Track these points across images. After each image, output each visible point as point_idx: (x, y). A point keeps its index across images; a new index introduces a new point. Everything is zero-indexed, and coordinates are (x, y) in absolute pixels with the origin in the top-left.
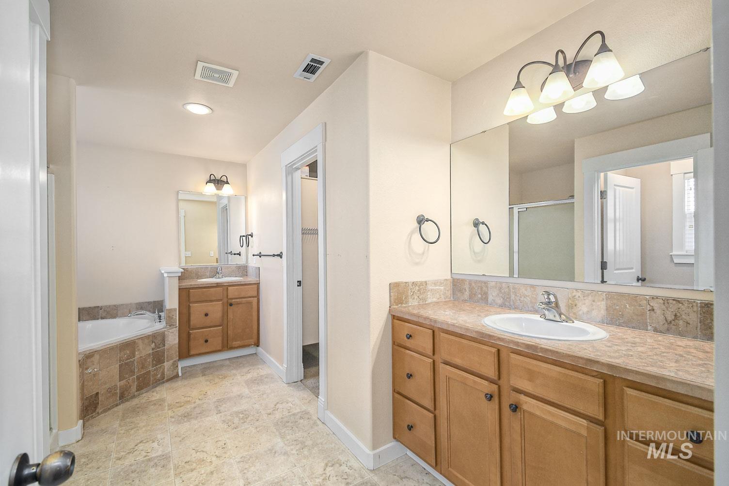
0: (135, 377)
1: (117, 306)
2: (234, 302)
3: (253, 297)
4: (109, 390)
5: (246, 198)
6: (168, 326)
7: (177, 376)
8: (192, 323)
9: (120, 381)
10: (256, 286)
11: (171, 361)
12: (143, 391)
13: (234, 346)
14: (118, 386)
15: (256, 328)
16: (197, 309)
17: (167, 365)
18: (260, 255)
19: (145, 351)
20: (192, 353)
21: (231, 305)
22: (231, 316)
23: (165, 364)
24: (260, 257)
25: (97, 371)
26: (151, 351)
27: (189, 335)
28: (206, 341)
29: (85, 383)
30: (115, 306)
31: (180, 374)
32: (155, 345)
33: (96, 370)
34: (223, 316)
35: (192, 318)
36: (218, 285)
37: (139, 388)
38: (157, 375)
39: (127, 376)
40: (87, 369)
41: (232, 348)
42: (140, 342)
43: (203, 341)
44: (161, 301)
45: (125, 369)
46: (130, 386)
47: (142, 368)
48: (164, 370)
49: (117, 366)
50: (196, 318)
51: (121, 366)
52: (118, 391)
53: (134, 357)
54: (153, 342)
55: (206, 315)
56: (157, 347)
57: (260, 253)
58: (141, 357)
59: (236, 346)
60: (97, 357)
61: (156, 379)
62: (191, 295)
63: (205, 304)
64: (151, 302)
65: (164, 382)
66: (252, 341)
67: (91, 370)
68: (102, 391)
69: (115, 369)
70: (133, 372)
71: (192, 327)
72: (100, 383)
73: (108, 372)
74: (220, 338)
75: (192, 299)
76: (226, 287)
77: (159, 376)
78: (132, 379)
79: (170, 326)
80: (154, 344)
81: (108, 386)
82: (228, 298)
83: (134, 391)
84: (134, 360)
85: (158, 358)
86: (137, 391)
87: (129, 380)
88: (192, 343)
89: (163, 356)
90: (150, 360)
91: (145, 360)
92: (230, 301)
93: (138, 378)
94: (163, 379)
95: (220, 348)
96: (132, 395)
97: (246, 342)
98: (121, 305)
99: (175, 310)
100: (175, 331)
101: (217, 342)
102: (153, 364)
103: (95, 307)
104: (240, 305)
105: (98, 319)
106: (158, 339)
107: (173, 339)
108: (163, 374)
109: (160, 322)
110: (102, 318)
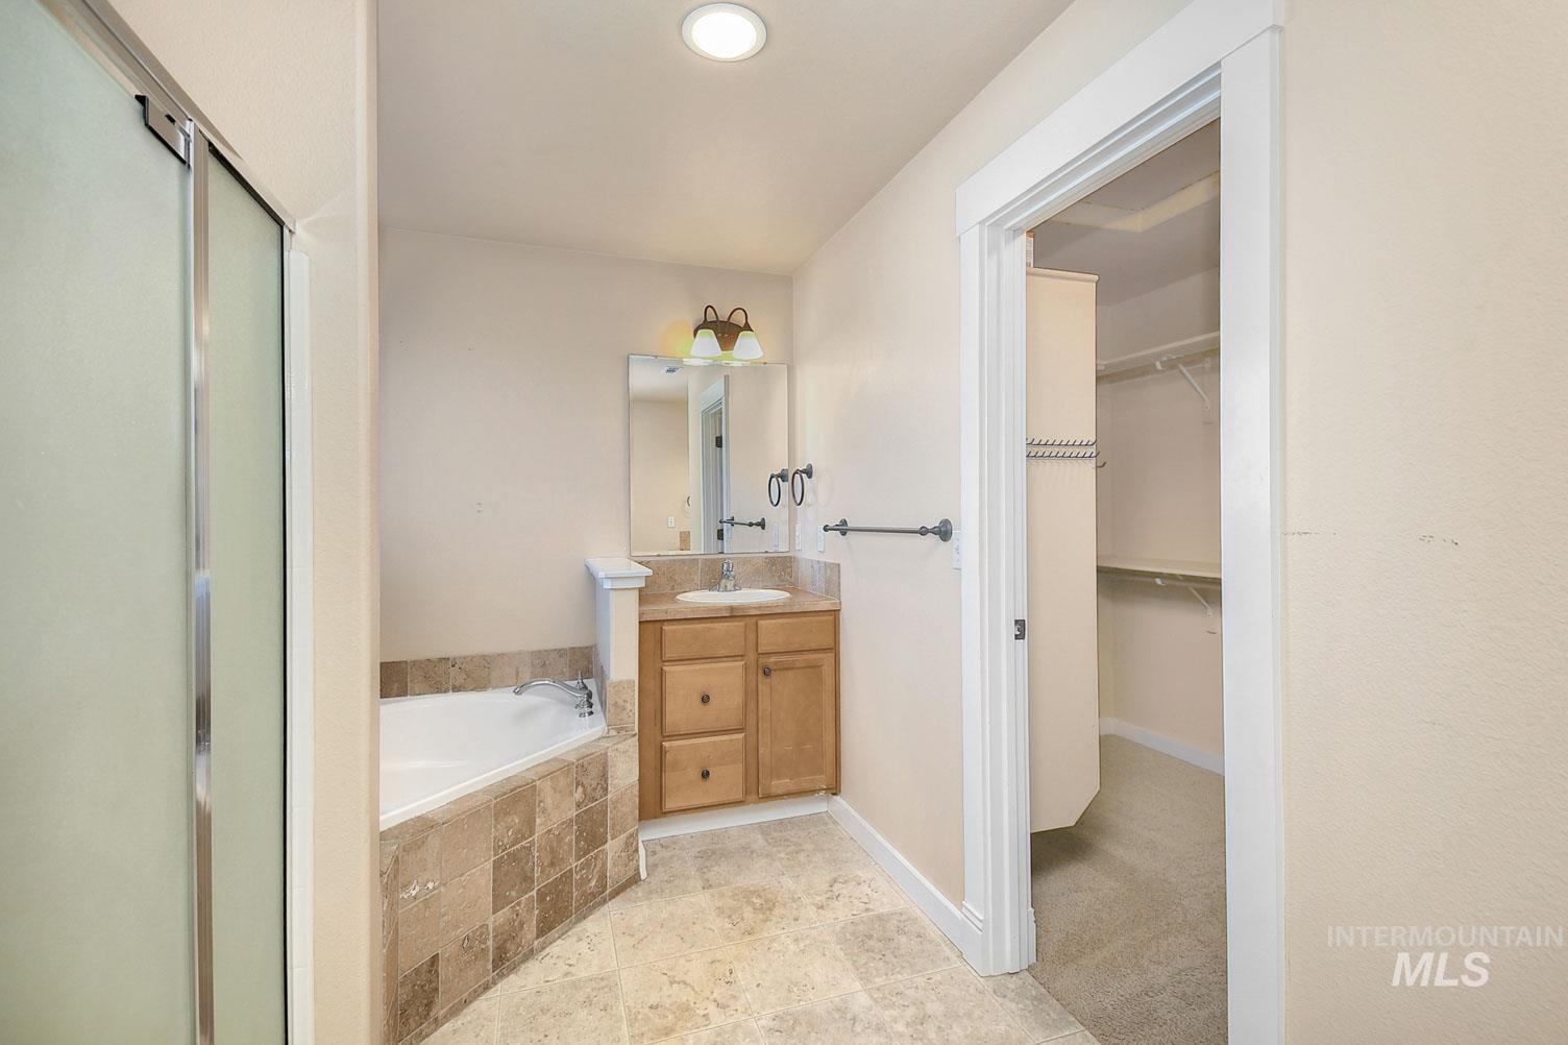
0: (534, 893)
1: (490, 657)
2: (776, 663)
3: (824, 650)
4: (469, 945)
5: (791, 370)
6: (613, 733)
7: (635, 880)
8: (669, 719)
9: (494, 913)
10: (831, 618)
11: (623, 837)
12: (554, 933)
13: (774, 791)
14: (491, 930)
15: (832, 741)
16: (683, 680)
17: (612, 847)
18: (843, 528)
19: (558, 811)
20: (669, 805)
21: (767, 672)
22: (764, 704)
23: (607, 846)
24: (844, 534)
25: (434, 889)
26: (574, 813)
27: (662, 752)
28: (705, 775)
29: (401, 932)
30: (484, 657)
31: (643, 875)
32: (584, 792)
33: (430, 885)
34: (746, 705)
35: (670, 707)
36: (733, 614)
37: (545, 927)
38: (589, 881)
39: (514, 893)
40: (405, 886)
41: (769, 797)
42: (546, 787)
43: (695, 774)
44: (587, 647)
45: (510, 871)
46: (522, 925)
47: (552, 864)
48: (604, 864)
49: (489, 866)
50: (680, 709)
51: (497, 866)
52: (490, 943)
53: (532, 833)
54: (578, 784)
55: (705, 699)
56: (589, 797)
57: (844, 523)
58: (549, 831)
59: (780, 792)
60: (434, 843)
61: (585, 891)
62: (667, 639)
63: (702, 666)
64: (565, 650)
65: (604, 901)
66: (822, 781)
67: (418, 889)
68: (447, 951)
69: (481, 875)
70: (528, 880)
71: (668, 730)
72: (442, 925)
73: (464, 887)
74: (740, 767)
75: (668, 655)
76: (754, 620)
77: (593, 883)
78: (527, 899)
79: (619, 730)
80: (580, 789)
81: (462, 932)
82: (760, 651)
83: (529, 937)
84: (532, 844)
85: (591, 831)
86: (537, 938)
87: (519, 904)
88: (670, 779)
89: (603, 824)
90: (570, 838)
91: (559, 839)
92: (762, 660)
93: (541, 896)
94: (603, 892)
95: (739, 796)
96: (526, 950)
97: (805, 782)
98: (499, 655)
99: (630, 682)
100: (632, 745)
101: (728, 778)
102: (578, 849)
103: (440, 660)
104: (790, 674)
105: (445, 692)
106: (587, 772)
107: (625, 773)
108: (603, 877)
109: (591, 713)
110: (456, 689)
